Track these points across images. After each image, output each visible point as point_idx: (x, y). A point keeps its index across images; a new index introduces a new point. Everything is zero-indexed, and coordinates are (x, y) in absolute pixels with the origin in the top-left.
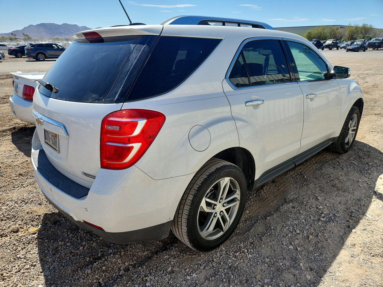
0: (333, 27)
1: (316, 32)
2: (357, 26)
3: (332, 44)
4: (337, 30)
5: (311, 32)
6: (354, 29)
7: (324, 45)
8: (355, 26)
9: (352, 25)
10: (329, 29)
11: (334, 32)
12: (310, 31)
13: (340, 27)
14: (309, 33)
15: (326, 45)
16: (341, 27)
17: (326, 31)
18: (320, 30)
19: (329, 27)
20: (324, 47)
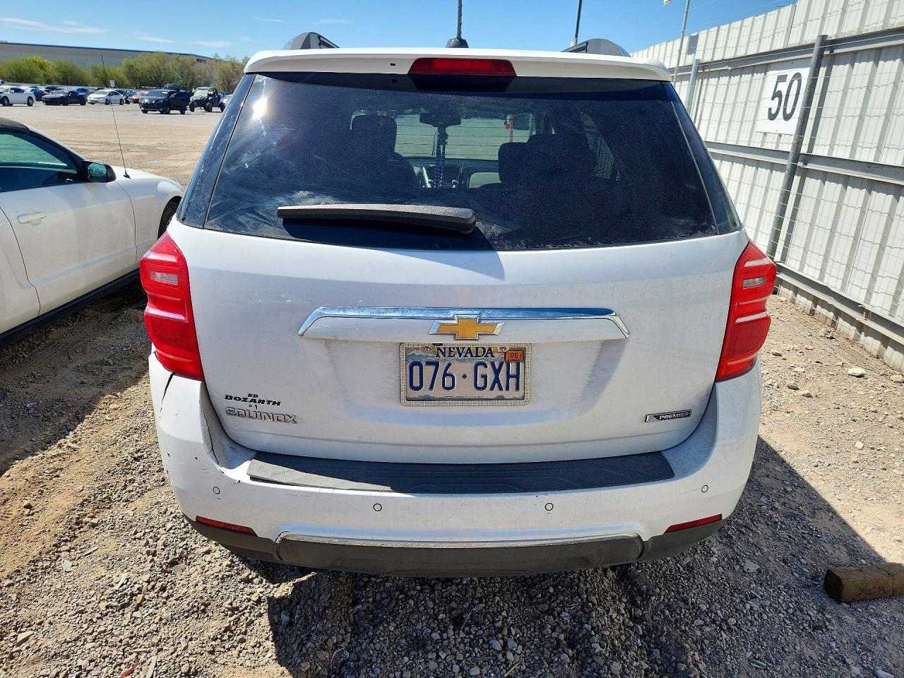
0: (181, 58)
1: (147, 66)
2: (234, 59)
3: (210, 98)
4: (192, 65)
5: (132, 64)
6: (229, 65)
7: (192, 99)
8: (229, 59)
9: (223, 57)
10: (174, 62)
11: (189, 70)
12: (131, 62)
13: (195, 59)
14: (130, 67)
15: (197, 101)
16: (198, 60)
17: (169, 65)
18: (154, 61)
19: (174, 56)
20: (193, 103)
